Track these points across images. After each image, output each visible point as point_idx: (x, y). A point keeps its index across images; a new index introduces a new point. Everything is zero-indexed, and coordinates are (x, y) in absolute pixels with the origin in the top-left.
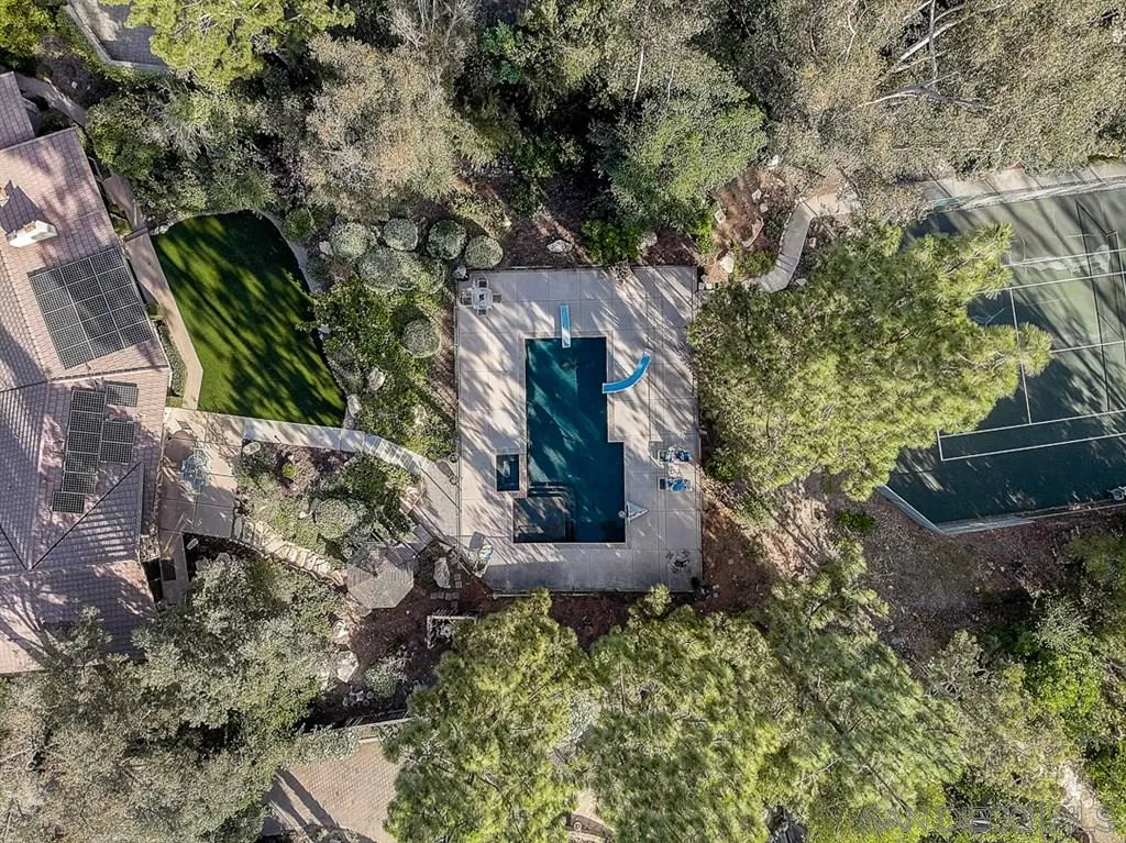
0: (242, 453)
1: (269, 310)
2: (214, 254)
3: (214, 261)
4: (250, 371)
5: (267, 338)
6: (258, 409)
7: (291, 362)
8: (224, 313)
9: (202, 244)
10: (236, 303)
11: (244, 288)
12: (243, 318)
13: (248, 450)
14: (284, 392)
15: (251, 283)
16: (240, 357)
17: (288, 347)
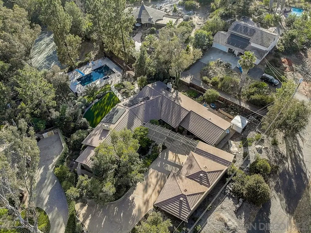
0: (126, 98)
1: (99, 108)
2: (94, 120)
3: (95, 120)
4: (112, 105)
5: (104, 106)
6: (117, 100)
7: (106, 101)
8: (104, 113)
9: (94, 123)
10: (101, 113)
11: (97, 113)
12: (103, 110)
13: (125, 97)
14: (112, 100)
15: (96, 113)
16: (110, 107)
17: (104, 102)
